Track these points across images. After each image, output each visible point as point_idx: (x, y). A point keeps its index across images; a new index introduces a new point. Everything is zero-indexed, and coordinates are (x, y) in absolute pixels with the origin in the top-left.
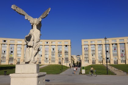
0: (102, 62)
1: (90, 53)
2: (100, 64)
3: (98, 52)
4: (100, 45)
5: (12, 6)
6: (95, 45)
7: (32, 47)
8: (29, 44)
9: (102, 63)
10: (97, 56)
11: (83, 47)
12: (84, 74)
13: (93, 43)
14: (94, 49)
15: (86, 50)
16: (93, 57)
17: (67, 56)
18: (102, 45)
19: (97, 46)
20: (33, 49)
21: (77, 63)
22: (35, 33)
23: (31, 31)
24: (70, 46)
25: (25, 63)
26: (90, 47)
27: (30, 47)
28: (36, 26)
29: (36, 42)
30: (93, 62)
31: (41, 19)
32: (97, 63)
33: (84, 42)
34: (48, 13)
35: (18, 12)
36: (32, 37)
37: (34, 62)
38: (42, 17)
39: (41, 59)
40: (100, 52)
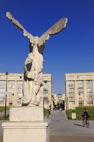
0: (92, 103)
1: (77, 91)
2: (88, 105)
3: (86, 91)
4: (89, 80)
5: (7, 13)
6: (82, 81)
7: (33, 80)
8: (29, 76)
9: (91, 105)
10: (85, 95)
11: (68, 83)
12: (75, 119)
13: (81, 78)
14: (81, 86)
15: (71, 87)
16: (80, 96)
17: (46, 94)
18: (92, 80)
19: (85, 83)
20: (34, 83)
21: (58, 104)
22: (36, 58)
23: (30, 55)
24: (50, 83)
25: (21, 105)
26: (76, 83)
27: (30, 80)
28: (37, 48)
29: (38, 72)
30: (81, 103)
31: (49, 36)
32: (86, 104)
33: (68, 77)
34: (65, 25)
35: (15, 24)
36: (33, 65)
37: (36, 104)
38: (50, 33)
39: (13, 99)
40: (89, 90)
